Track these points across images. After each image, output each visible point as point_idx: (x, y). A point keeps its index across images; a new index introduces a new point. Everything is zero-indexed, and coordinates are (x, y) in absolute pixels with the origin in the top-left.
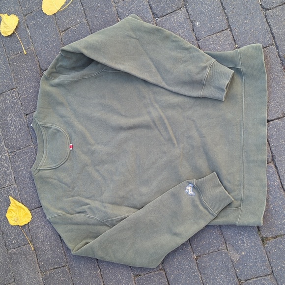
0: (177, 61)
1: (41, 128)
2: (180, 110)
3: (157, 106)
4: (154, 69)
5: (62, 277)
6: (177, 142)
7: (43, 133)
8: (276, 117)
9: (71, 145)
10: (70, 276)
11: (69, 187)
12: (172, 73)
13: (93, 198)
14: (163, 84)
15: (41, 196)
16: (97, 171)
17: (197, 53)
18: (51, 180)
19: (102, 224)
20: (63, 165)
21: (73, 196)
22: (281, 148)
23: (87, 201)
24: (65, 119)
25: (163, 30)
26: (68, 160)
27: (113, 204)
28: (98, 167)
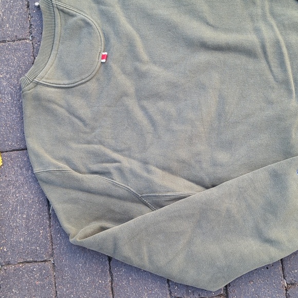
1: (57, 11)
3: (273, 22)
5: (38, 280)
7: (58, 21)
9: (106, 53)
10: (53, 280)
11: (86, 125)
13: (126, 153)
15: (30, 130)
16: (143, 108)
18: (55, 106)
19: (138, 199)
20: (84, 85)
21: (89, 143)
23: (116, 156)
24: (103, 7)
26: (94, 80)
27: (164, 169)
28: (145, 103)
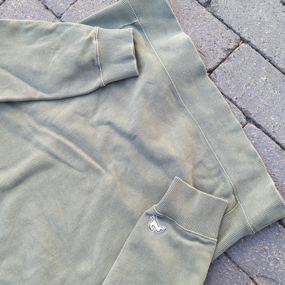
0: (44, 53)
2: (82, 118)
4: (16, 80)
6: (102, 166)
8: (219, 61)
12: (45, 73)
14: (39, 95)
17: (69, 29)
22: (250, 96)
25: (5, 21)
